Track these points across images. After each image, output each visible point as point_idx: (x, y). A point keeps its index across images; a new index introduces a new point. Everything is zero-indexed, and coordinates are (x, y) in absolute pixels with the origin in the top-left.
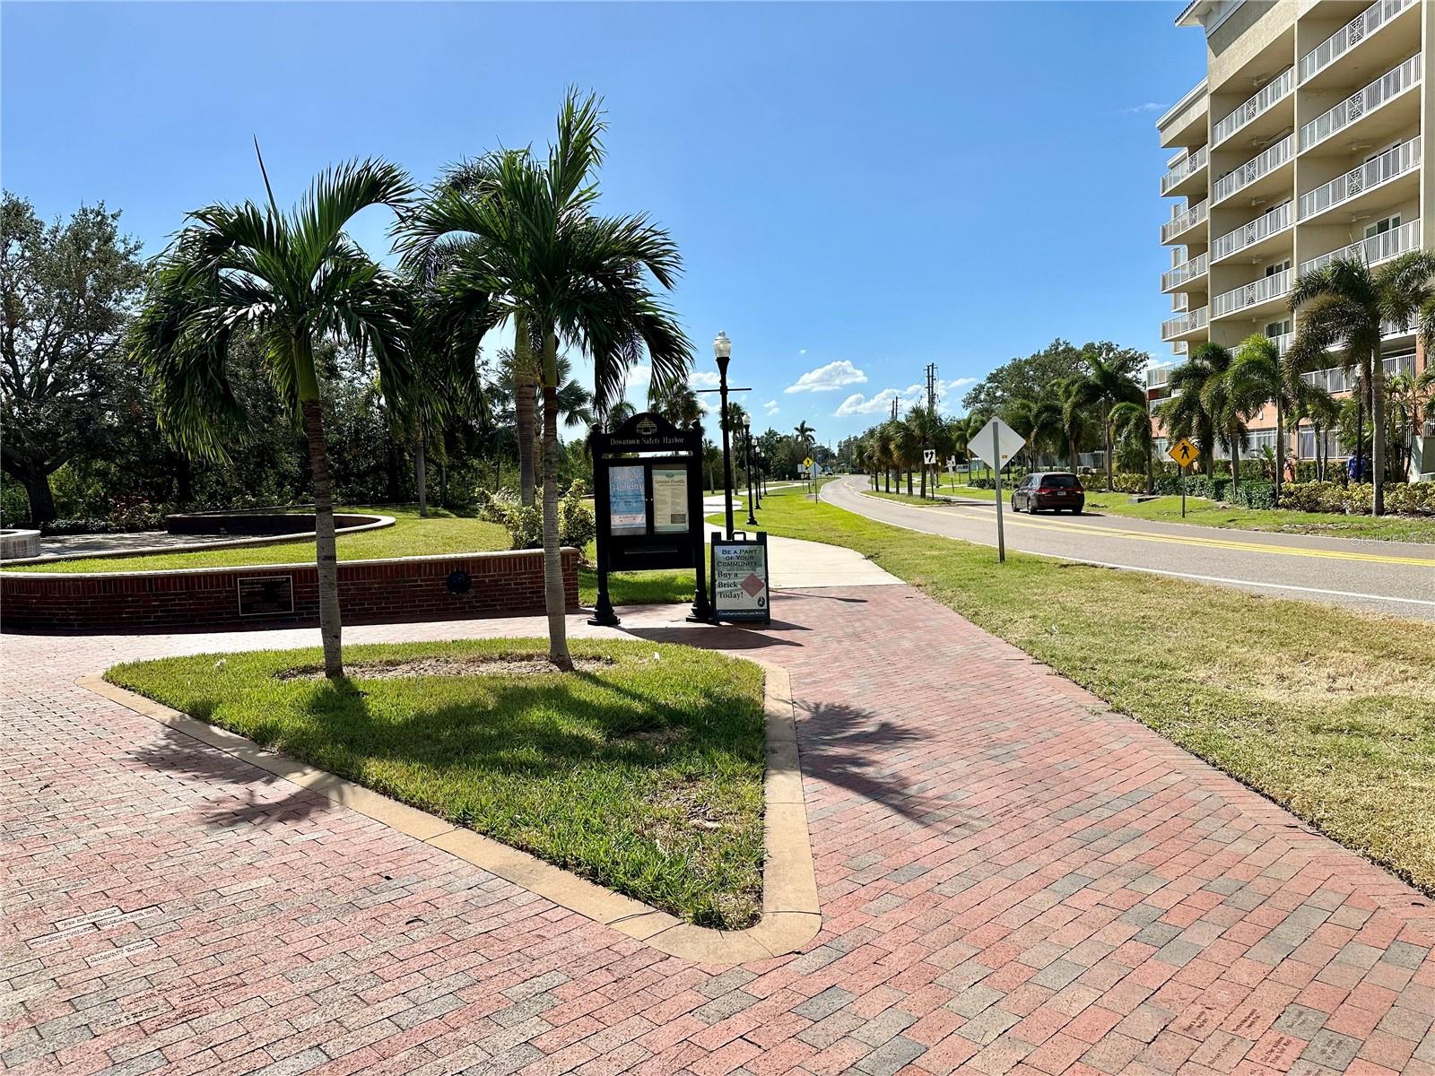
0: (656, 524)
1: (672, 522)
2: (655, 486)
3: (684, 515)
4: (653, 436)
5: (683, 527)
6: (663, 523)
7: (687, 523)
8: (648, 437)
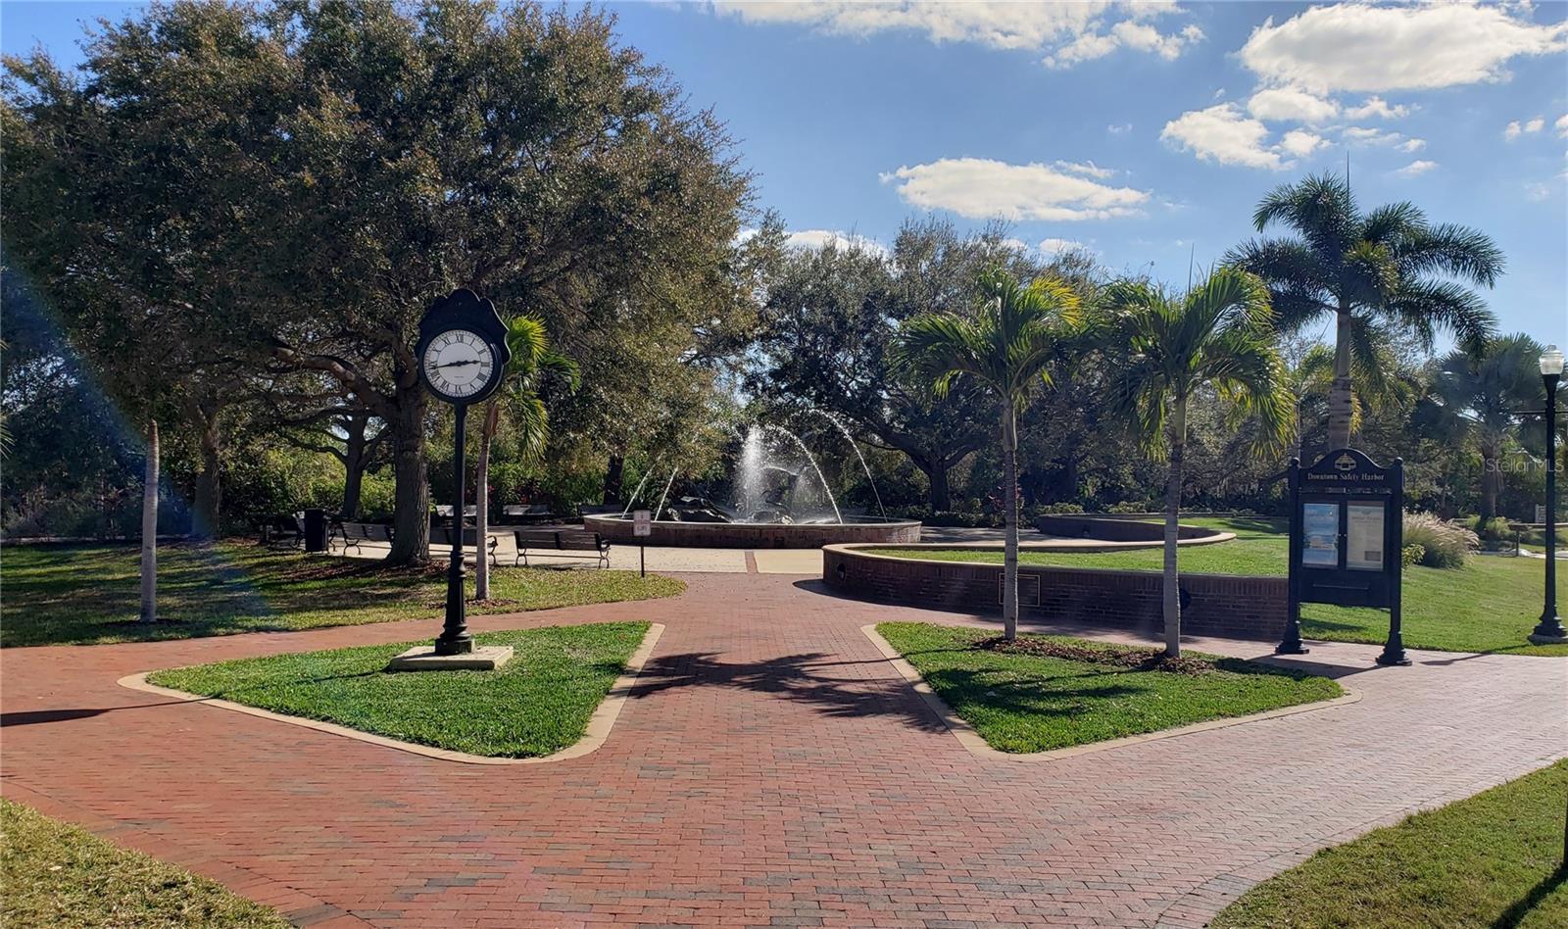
0: (1349, 560)
1: (1366, 559)
2: (1350, 521)
3: (1379, 553)
4: (1352, 472)
5: (1378, 564)
6: (1357, 559)
7: (1381, 562)
8: (1346, 473)
